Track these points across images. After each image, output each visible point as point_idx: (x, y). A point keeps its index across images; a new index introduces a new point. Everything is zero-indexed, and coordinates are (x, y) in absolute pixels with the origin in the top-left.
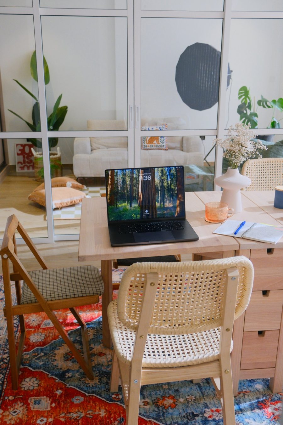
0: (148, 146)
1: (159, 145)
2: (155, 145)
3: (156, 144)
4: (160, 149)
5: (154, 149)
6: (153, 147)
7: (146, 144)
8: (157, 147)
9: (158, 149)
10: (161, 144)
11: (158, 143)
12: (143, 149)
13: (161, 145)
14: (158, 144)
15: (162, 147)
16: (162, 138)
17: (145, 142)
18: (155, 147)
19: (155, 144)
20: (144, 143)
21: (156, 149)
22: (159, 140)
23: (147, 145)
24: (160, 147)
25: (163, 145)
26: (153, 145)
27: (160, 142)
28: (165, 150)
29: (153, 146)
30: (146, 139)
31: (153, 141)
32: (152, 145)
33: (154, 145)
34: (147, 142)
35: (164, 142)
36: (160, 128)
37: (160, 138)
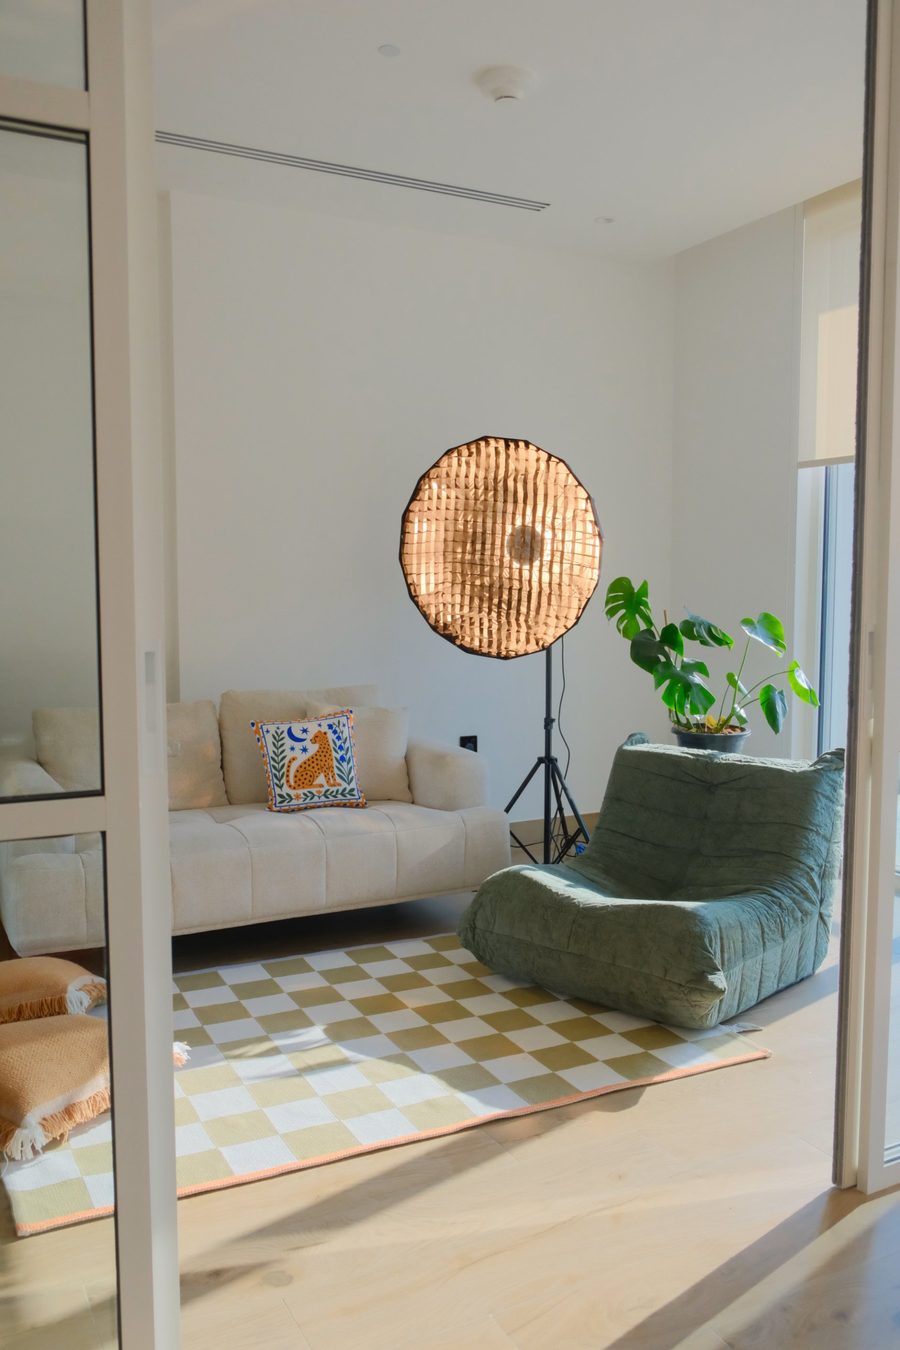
0: (298, 797)
1: (334, 789)
2: (323, 790)
3: (326, 787)
4: (338, 806)
5: (319, 807)
6: (316, 799)
7: (286, 790)
8: (331, 798)
9: (332, 806)
10: (344, 785)
11: (332, 781)
12: (275, 809)
13: (345, 789)
14: (334, 785)
15: (349, 797)
16: (345, 764)
17: (284, 780)
18: (323, 799)
19: (322, 786)
20: (281, 787)
21: (326, 806)
22: (336, 771)
23: (293, 793)
24: (340, 797)
25: (353, 790)
26: (314, 791)
27: (338, 780)
28: (357, 806)
29: (314, 796)
30: (285, 770)
31: (313, 777)
32: (309, 792)
33: (319, 792)
34: (292, 783)
35: (352, 779)
36: (330, 727)
37: (335, 763)
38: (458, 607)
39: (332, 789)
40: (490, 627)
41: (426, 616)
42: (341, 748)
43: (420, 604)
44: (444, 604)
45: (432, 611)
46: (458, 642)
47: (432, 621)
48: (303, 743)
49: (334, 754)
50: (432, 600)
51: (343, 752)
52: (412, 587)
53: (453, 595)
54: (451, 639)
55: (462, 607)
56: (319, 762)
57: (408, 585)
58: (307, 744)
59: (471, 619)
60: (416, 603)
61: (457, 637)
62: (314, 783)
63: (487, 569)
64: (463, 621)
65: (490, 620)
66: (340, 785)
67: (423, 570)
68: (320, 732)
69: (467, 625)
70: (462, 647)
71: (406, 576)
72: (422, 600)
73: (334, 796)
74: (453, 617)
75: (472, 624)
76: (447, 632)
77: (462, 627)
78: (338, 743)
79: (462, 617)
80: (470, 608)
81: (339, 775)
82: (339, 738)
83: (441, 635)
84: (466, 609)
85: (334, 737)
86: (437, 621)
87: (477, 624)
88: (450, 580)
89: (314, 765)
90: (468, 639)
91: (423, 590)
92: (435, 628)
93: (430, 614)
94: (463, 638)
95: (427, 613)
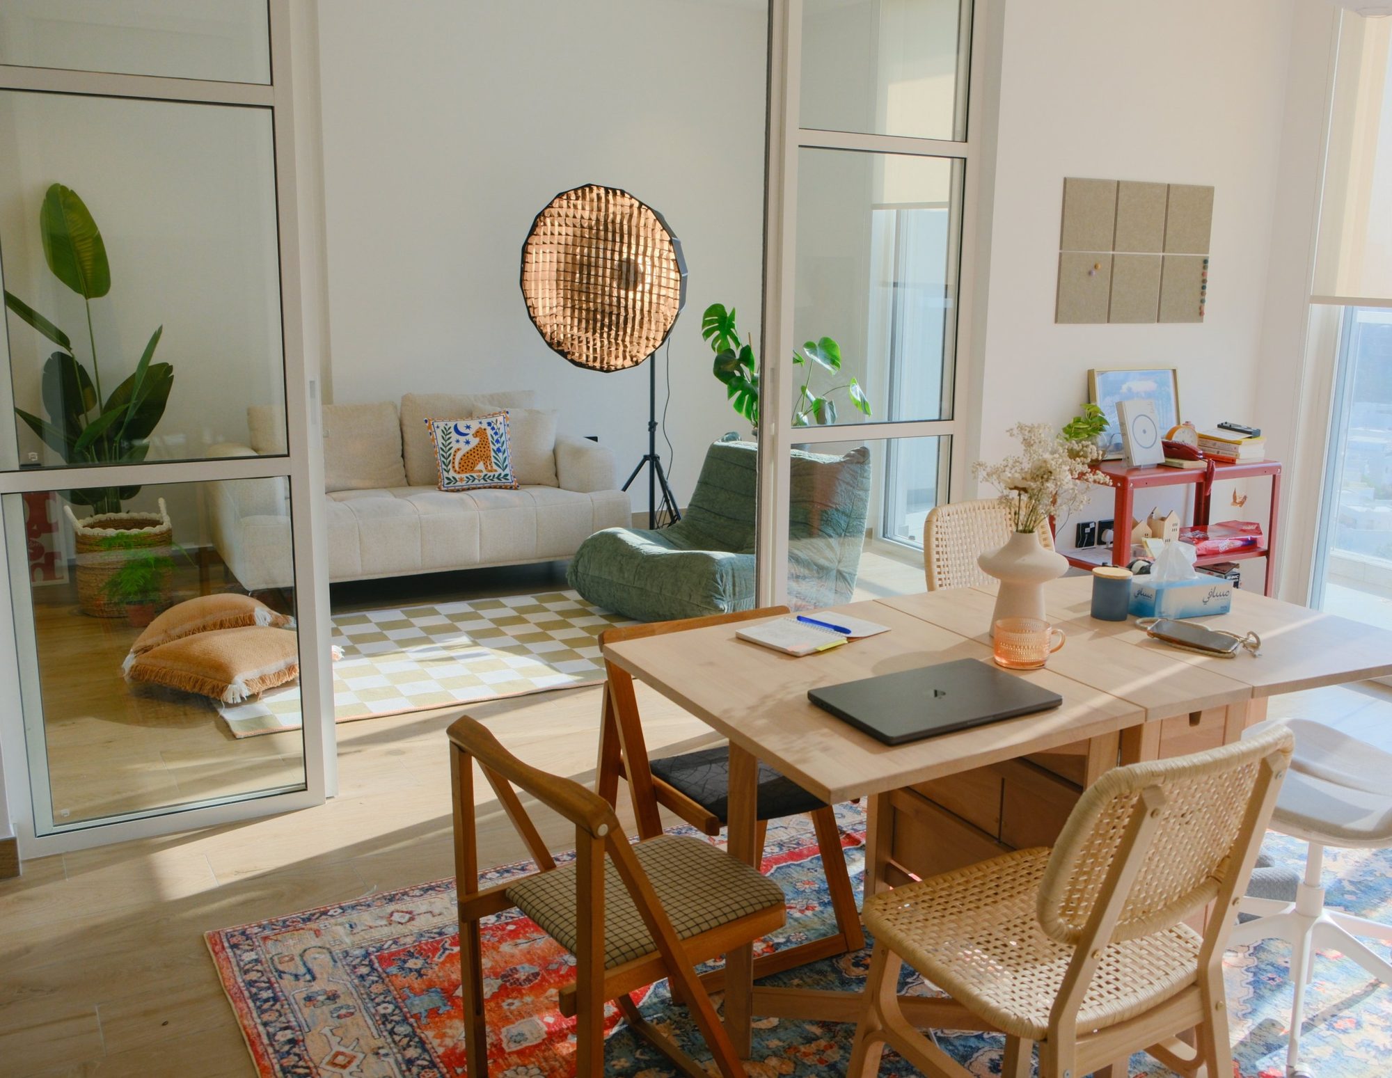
0: (461, 480)
1: (492, 474)
2: (482, 475)
4: (495, 487)
5: (479, 488)
6: (476, 482)
7: (452, 474)
8: (489, 481)
9: (490, 487)
10: (500, 471)
11: (489, 468)
12: (443, 489)
13: (500, 475)
14: (491, 471)
15: (503, 480)
16: (500, 454)
17: (450, 466)
18: (482, 481)
19: (481, 471)
20: (448, 472)
21: (485, 488)
22: (493, 460)
23: (457, 476)
24: (496, 480)
25: (507, 475)
26: (474, 475)
27: (495, 467)
28: (511, 488)
29: (474, 479)
30: (451, 458)
31: (474, 464)
32: (472, 476)
33: (479, 476)
34: (457, 468)
35: (506, 466)
36: (489, 424)
37: (493, 454)
38: (569, 327)
39: (489, 474)
40: (595, 345)
41: (543, 335)
42: (498, 441)
43: (538, 323)
44: (558, 325)
45: (548, 330)
46: (569, 357)
47: (548, 338)
48: (467, 437)
49: (492, 446)
50: (548, 320)
51: (500, 445)
52: (531, 309)
53: (564, 317)
54: (564, 354)
55: (572, 328)
56: (479, 452)
57: (528, 308)
58: (470, 437)
59: (579, 337)
60: (535, 323)
61: (568, 353)
62: (476, 469)
63: (592, 296)
64: (573, 340)
65: (594, 340)
66: (496, 471)
67: (540, 296)
68: (480, 428)
69: (576, 342)
70: (573, 361)
71: (526, 299)
72: (540, 320)
73: (492, 480)
74: (564, 336)
75: (580, 342)
76: (560, 348)
77: (572, 344)
78: (495, 438)
79: (572, 336)
80: (579, 329)
81: (496, 463)
82: (496, 433)
83: (555, 351)
84: (575, 329)
85: (492, 432)
86: (552, 338)
87: (585, 342)
88: (562, 304)
89: (475, 454)
90: (577, 355)
91: (540, 312)
92: (550, 345)
93: (546, 333)
94: (573, 354)
95: (544, 331)
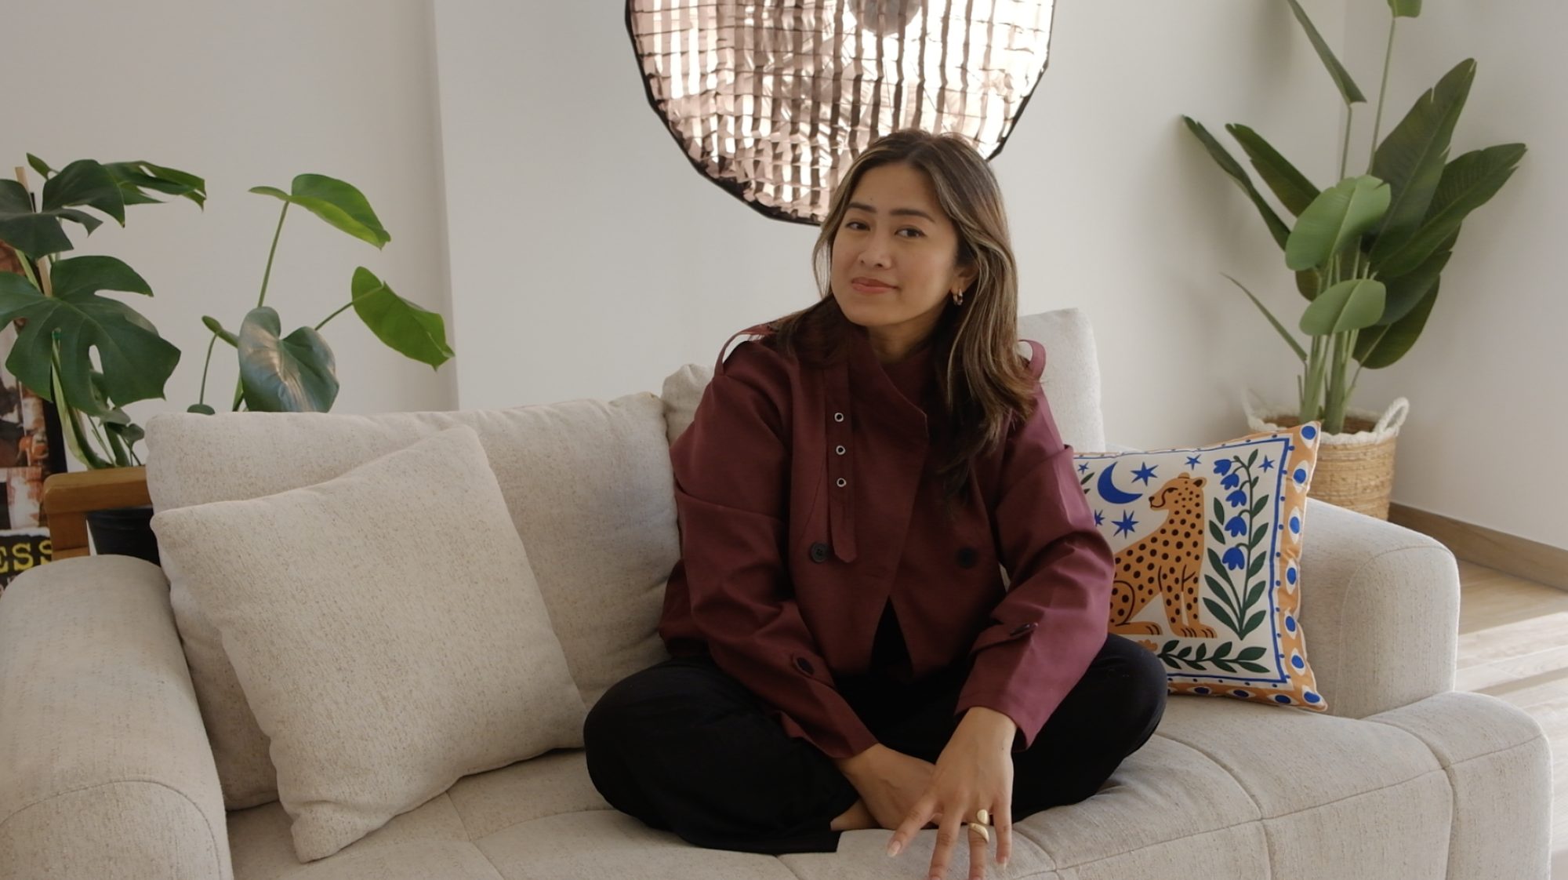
38: (747, 122)
41: (683, 143)
43: (670, 117)
44: (720, 117)
45: (697, 132)
46: (749, 195)
47: (696, 153)
50: (695, 108)
52: (653, 83)
53: (737, 97)
54: (736, 189)
55: (755, 121)
57: (647, 79)
59: (775, 145)
60: (663, 116)
61: (747, 185)
64: (759, 152)
67: (675, 45)
68: (1185, 478)
69: (767, 159)
70: (756, 205)
71: (640, 58)
72: (673, 110)
74: (737, 142)
75: (777, 156)
76: (726, 175)
77: (756, 163)
79: (757, 141)
80: (774, 123)
83: (717, 182)
84: (765, 127)
86: (705, 153)
87: (788, 156)
88: (730, 64)
90: (769, 189)
91: (675, 90)
92: (701, 168)
93: (691, 139)
94: (760, 187)
95: (686, 135)
